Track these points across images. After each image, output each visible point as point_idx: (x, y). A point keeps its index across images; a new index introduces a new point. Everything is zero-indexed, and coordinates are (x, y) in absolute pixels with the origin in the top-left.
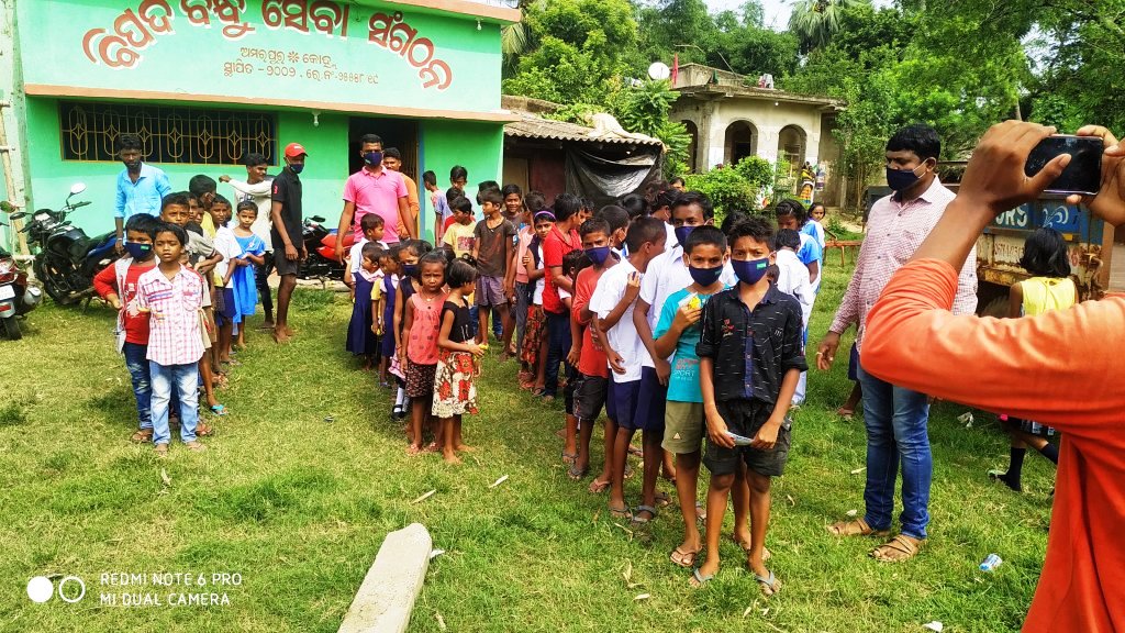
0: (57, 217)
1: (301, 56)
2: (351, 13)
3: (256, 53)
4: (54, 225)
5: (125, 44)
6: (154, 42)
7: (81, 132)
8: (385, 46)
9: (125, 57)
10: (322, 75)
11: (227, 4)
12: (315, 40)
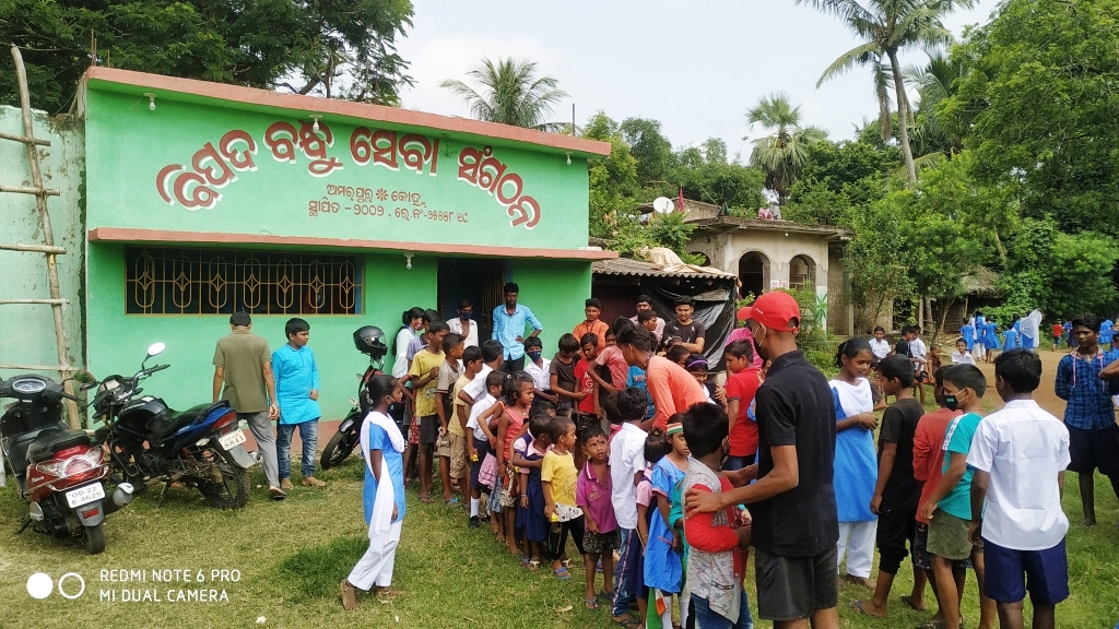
0: (129, 384)
1: (389, 193)
2: (441, 147)
3: (344, 190)
4: (126, 394)
5: (203, 182)
6: (235, 179)
7: (148, 281)
8: (475, 182)
9: (202, 196)
10: (411, 214)
11: (314, 137)
12: (403, 175)
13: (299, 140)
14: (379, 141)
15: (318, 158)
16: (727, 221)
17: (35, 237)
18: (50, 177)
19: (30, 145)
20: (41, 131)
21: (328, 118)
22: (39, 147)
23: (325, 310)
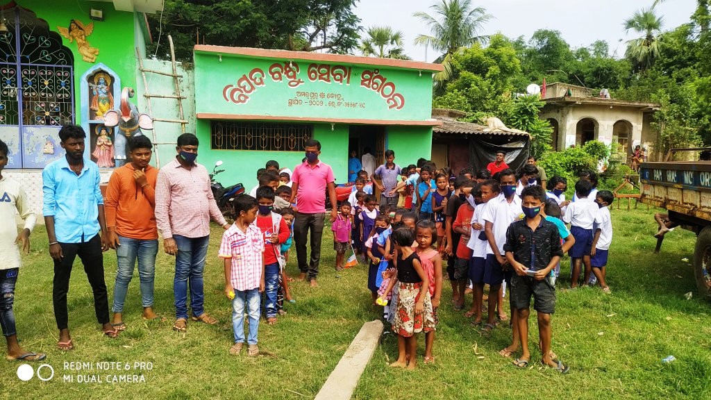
1: (326, 95)
2: (352, 71)
3: (304, 94)
5: (242, 92)
6: (256, 90)
7: (220, 136)
8: (369, 87)
9: (242, 98)
10: (336, 104)
11: (291, 70)
12: (333, 86)
13: (284, 71)
14: (322, 69)
15: (293, 79)
16: (567, 99)
17: (178, 116)
18: (183, 91)
19: (175, 77)
20: (180, 71)
21: (297, 61)
22: (178, 78)
23: (296, 149)
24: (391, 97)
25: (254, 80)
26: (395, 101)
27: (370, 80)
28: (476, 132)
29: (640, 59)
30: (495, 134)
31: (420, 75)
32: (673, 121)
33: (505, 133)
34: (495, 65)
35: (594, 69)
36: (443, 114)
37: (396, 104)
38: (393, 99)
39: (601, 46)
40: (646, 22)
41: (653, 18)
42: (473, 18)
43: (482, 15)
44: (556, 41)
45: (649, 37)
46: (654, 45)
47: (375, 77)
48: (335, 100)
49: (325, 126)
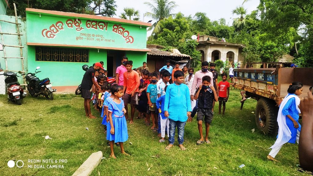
0: (33, 75)
1: (95, 35)
2: (108, 25)
3: (84, 34)
4: (32, 77)
5: (52, 33)
6: (59, 32)
7: (41, 54)
8: (117, 32)
9: (52, 36)
10: (100, 40)
11: (77, 22)
12: (99, 31)
13: (74, 23)
14: (93, 23)
15: (78, 27)
16: (208, 42)
17: (19, 44)
18: (22, 31)
19: (17, 24)
20: (19, 21)
21: (80, 18)
22: (19, 25)
23: (80, 61)
24: (127, 37)
25: (58, 27)
26: (129, 39)
27: (117, 29)
28: (167, 55)
29: (238, 26)
30: (175, 56)
31: (141, 28)
32: (250, 52)
33: (179, 56)
34: (178, 26)
35: (220, 30)
36: (154, 47)
37: (130, 41)
38: (128, 38)
39: (223, 20)
40: (241, 11)
41: (243, 9)
42: (170, 6)
43: (173, 5)
44: (205, 17)
45: (242, 17)
46: (244, 21)
47: (120, 28)
48: (100, 38)
49: (95, 50)
